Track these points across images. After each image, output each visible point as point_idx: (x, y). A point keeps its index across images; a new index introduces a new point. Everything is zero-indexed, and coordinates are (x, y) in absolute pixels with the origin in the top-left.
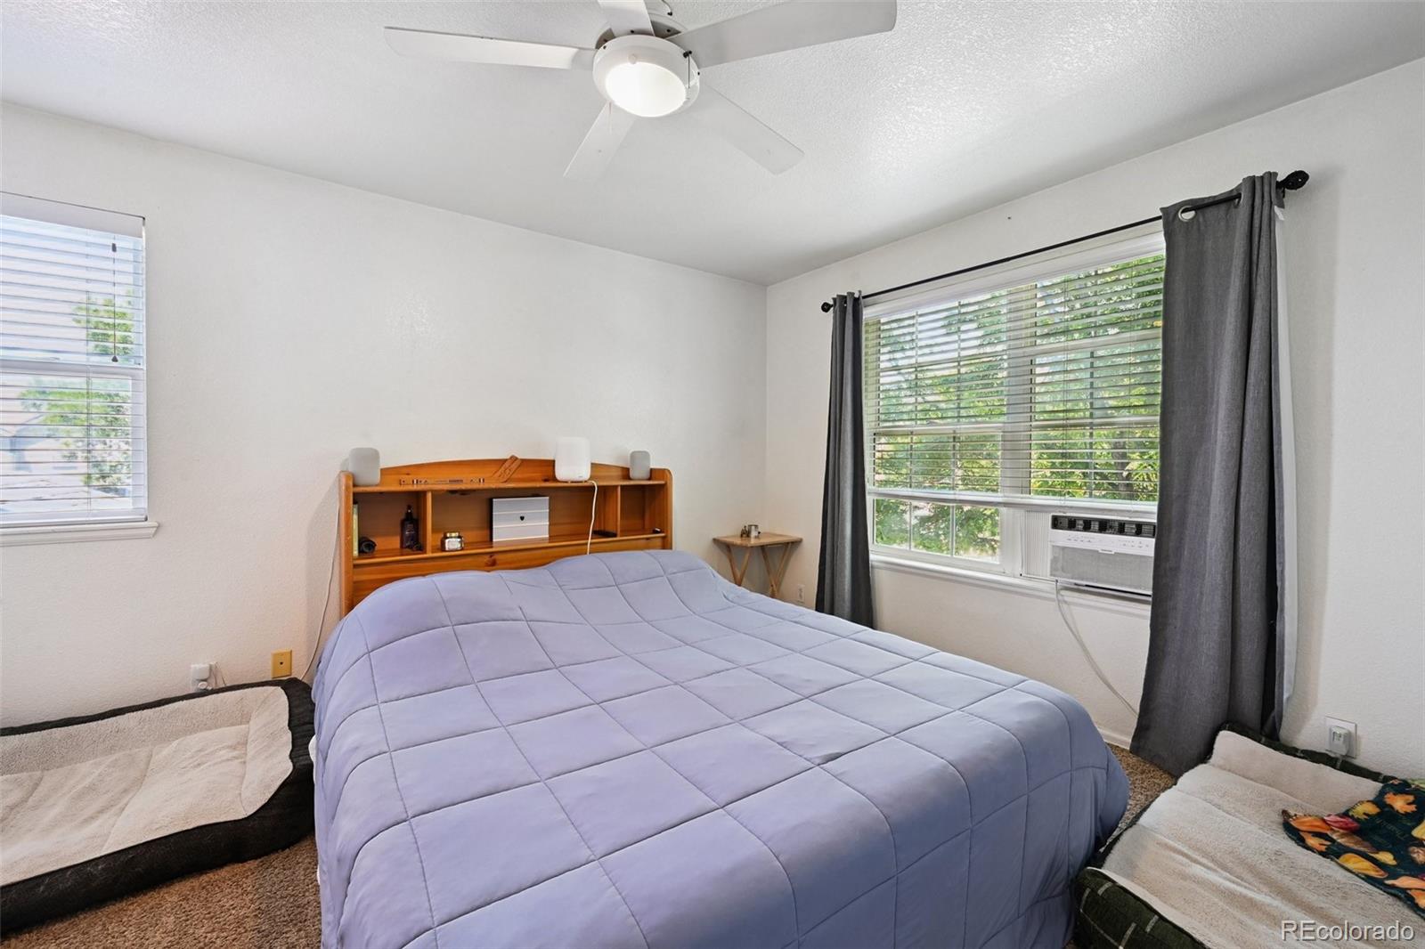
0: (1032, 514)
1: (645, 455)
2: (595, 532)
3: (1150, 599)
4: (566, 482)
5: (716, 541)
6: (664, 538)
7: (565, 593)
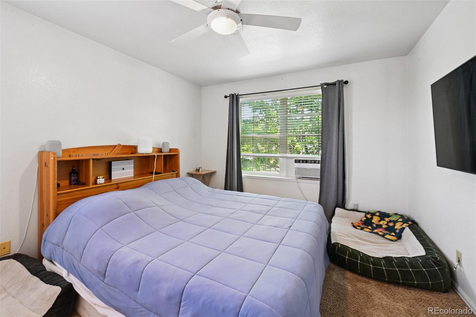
0: (288, 159)
1: (168, 144)
2: (155, 173)
3: (319, 179)
4: (144, 154)
5: (188, 173)
6: (177, 173)
7: (159, 195)
